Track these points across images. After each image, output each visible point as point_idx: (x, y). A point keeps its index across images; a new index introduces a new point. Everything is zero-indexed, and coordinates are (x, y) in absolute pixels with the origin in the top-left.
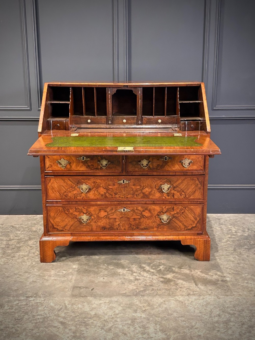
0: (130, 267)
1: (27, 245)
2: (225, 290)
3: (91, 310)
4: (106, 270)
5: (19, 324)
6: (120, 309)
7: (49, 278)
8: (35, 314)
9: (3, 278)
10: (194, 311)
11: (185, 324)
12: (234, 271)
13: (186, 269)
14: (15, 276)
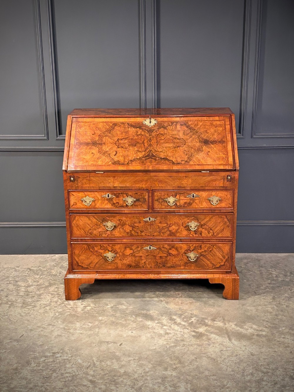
0: (159, 319)
1: (48, 292)
2: (260, 346)
3: (120, 368)
4: (135, 322)
5: (48, 382)
6: (150, 367)
7: (74, 331)
8: (63, 372)
9: (26, 332)
10: (227, 369)
11: (217, 383)
12: (271, 324)
13: (219, 321)
14: (38, 329)
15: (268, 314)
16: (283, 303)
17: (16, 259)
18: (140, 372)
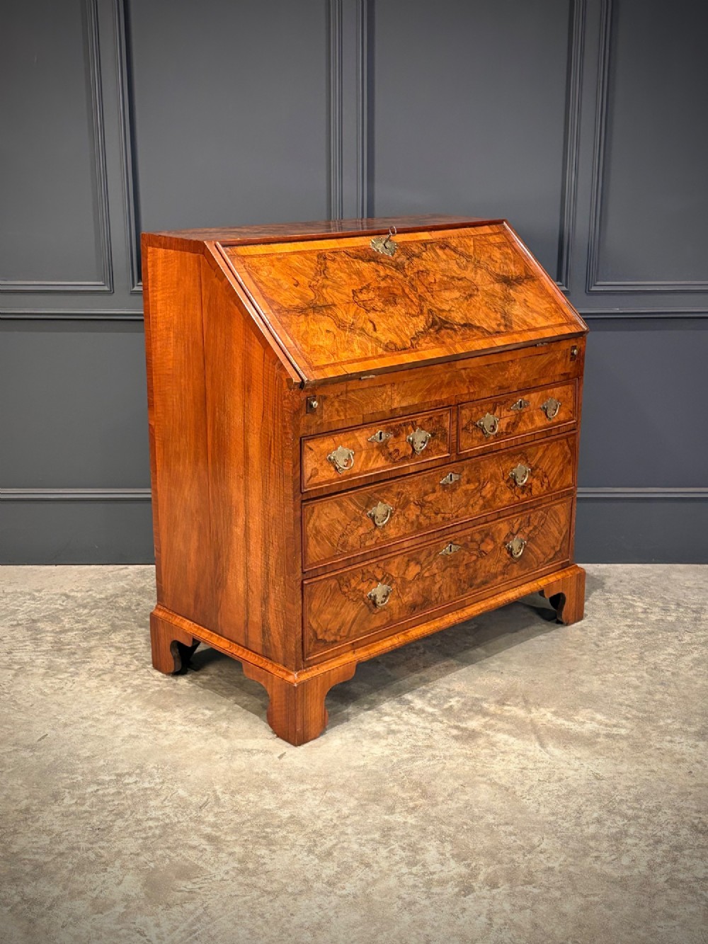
1: (108, 644)
2: (615, 759)
3: (280, 808)
5: (102, 840)
6: (352, 805)
7: (170, 728)
8: (141, 817)
9: (53, 729)
10: (538, 811)
11: (515, 841)
12: (639, 711)
13: (516, 705)
14: (82, 722)
15: (629, 690)
16: (663, 668)
17: (35, 574)
18: (329, 817)
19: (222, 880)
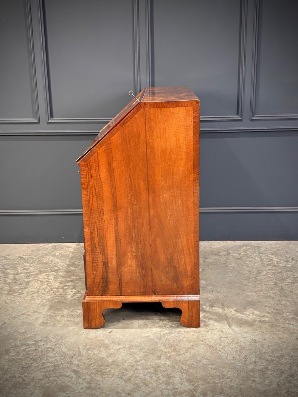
1: (37, 279)
2: (263, 332)
3: (108, 357)
5: (27, 373)
6: (141, 355)
7: (61, 318)
8: (45, 362)
9: (9, 319)
10: (227, 358)
11: (216, 373)
12: (274, 309)
13: (218, 307)
14: (22, 316)
15: (270, 299)
16: (285, 289)
17: (8, 248)
18: (131, 362)
19: (80, 392)
